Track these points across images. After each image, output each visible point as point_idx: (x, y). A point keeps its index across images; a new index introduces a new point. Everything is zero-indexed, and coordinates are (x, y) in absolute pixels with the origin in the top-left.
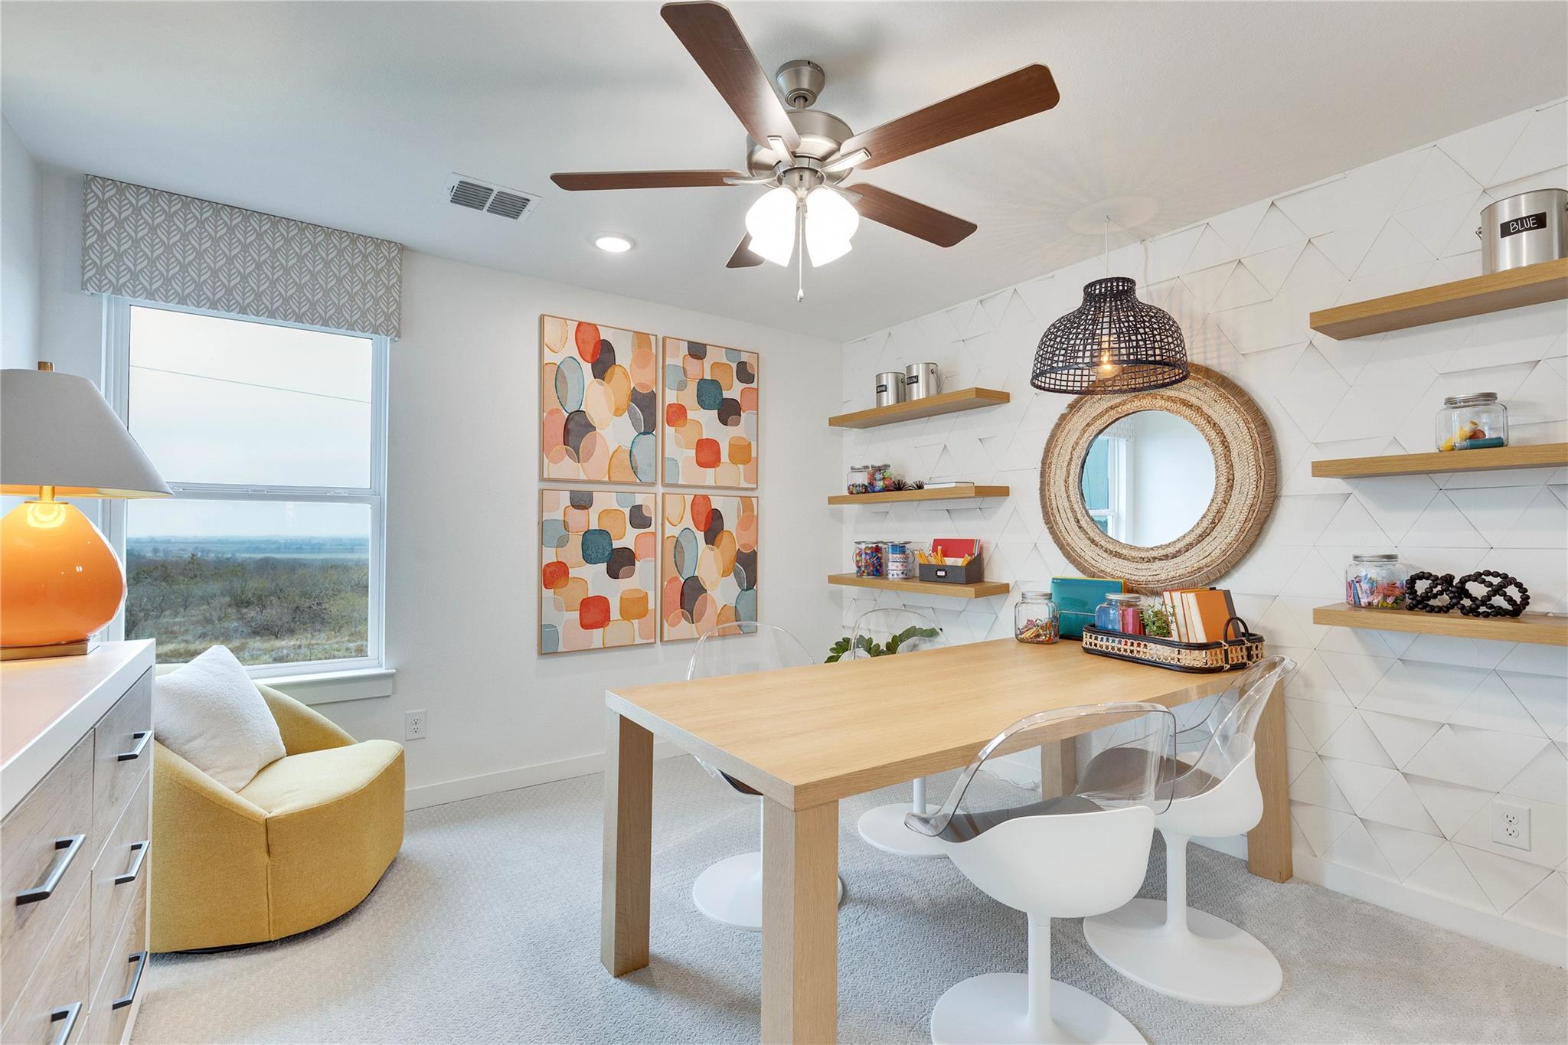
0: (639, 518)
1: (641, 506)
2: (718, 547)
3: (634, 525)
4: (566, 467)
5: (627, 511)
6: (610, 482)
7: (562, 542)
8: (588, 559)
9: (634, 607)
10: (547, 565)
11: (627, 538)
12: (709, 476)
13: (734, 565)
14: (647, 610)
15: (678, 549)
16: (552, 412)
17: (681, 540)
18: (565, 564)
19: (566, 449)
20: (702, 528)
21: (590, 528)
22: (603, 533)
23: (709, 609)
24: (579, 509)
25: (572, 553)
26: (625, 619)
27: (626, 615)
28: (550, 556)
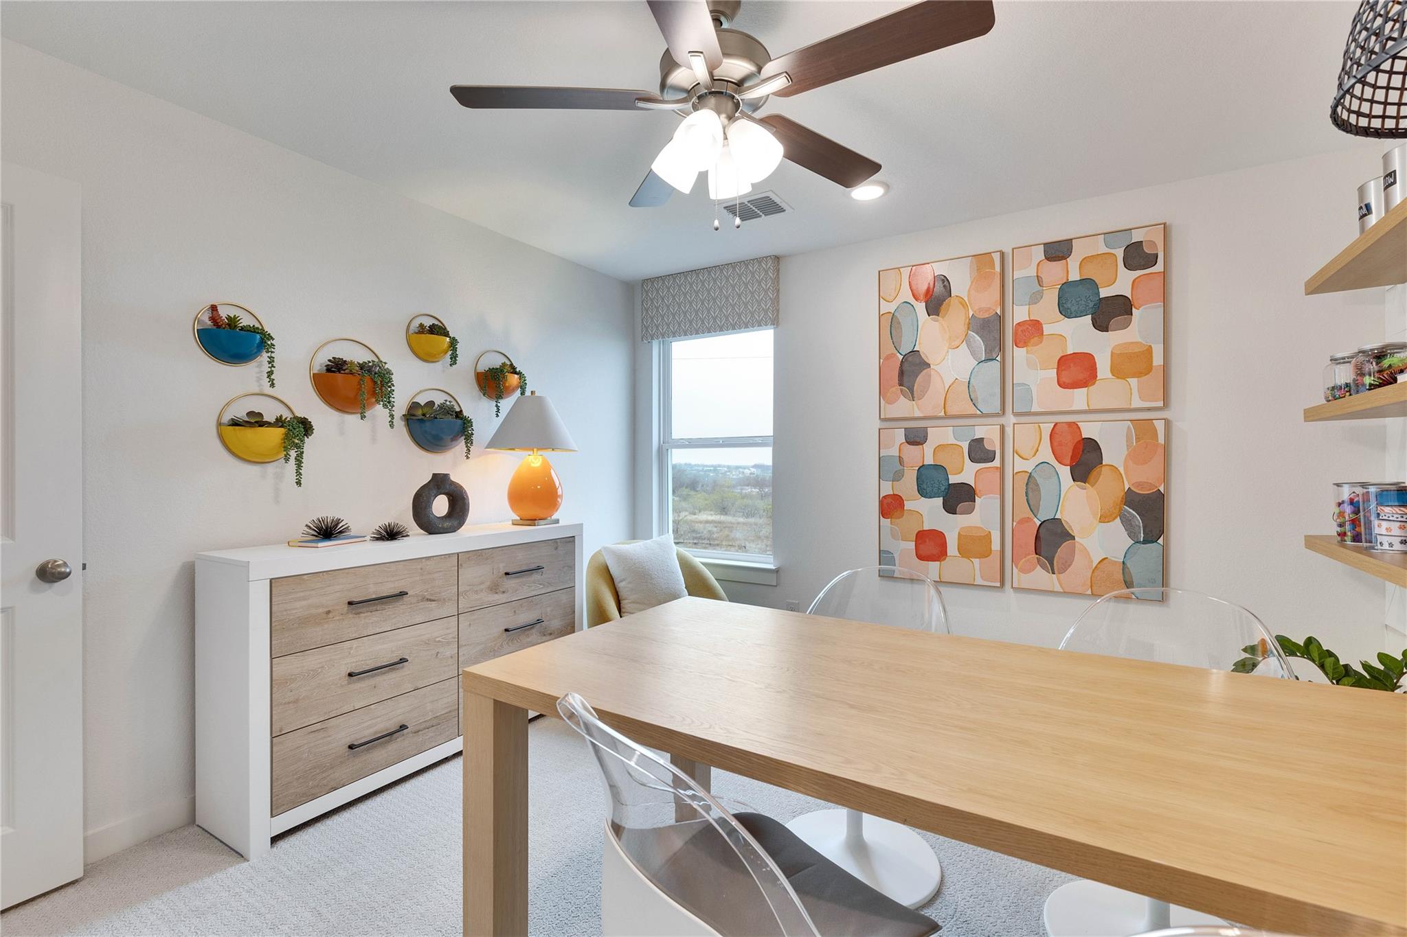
0: (979, 452)
1: (982, 439)
2: (1092, 486)
3: (972, 459)
4: (903, 407)
5: (965, 446)
6: (947, 417)
7: (897, 477)
8: (923, 492)
9: (975, 545)
10: (884, 497)
11: (967, 473)
12: (1079, 398)
13: (1120, 509)
14: (991, 550)
15: (1031, 485)
16: (888, 358)
17: (1034, 474)
18: (901, 497)
19: (901, 389)
20: (1068, 462)
21: (925, 463)
22: (939, 468)
23: (1078, 561)
24: (913, 445)
25: (907, 486)
26: (962, 557)
27: (964, 551)
28: (887, 489)
